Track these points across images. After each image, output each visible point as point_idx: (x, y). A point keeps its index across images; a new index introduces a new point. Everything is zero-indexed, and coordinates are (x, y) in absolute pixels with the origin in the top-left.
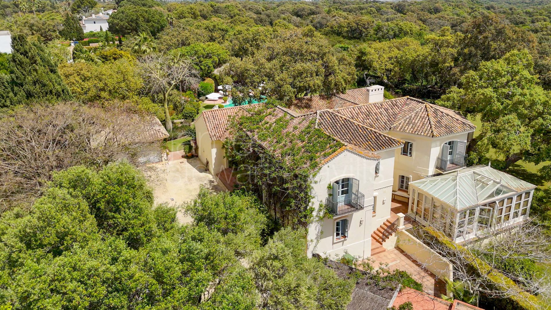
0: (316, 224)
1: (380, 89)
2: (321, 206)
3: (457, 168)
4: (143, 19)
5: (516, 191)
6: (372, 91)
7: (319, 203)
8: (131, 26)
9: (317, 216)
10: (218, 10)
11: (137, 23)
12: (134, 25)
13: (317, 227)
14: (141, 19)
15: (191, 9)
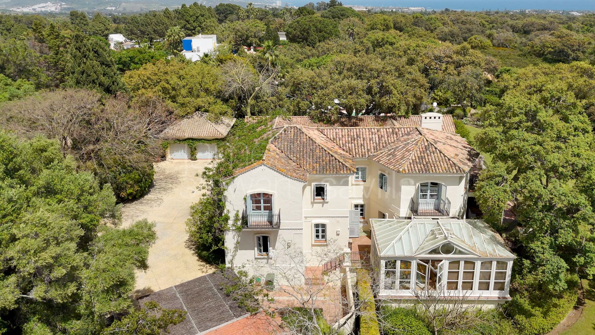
0: (234, 233)
1: (437, 118)
2: (237, 215)
3: (439, 216)
4: (315, 29)
5: (478, 256)
6: (426, 118)
7: (236, 212)
8: (303, 35)
9: (233, 225)
10: (418, 22)
11: (308, 33)
12: (305, 34)
13: (236, 237)
14: (313, 28)
15: (385, 20)
